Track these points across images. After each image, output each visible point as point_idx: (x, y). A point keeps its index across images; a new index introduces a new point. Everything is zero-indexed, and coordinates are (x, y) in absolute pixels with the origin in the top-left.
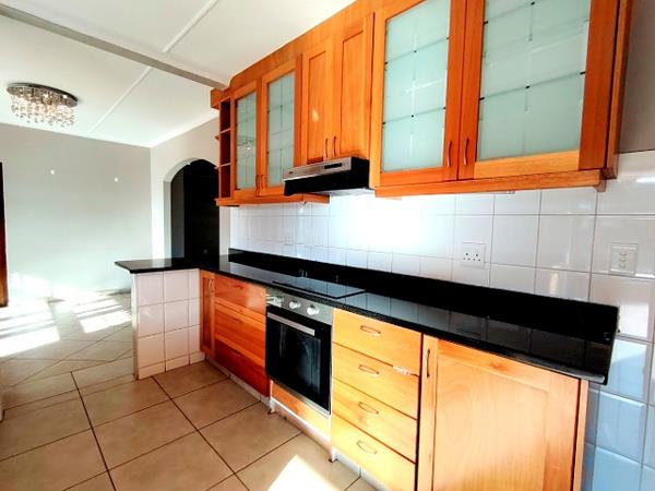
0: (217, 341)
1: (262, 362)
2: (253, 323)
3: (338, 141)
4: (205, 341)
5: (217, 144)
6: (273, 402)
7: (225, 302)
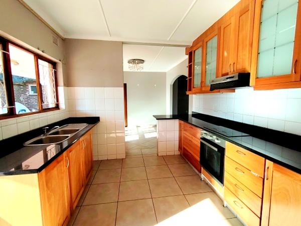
0: (184, 148)
1: (198, 159)
2: (196, 143)
3: (235, 65)
4: (180, 148)
5: (187, 69)
6: (203, 176)
7: (187, 133)
